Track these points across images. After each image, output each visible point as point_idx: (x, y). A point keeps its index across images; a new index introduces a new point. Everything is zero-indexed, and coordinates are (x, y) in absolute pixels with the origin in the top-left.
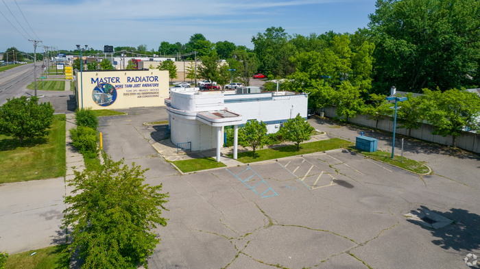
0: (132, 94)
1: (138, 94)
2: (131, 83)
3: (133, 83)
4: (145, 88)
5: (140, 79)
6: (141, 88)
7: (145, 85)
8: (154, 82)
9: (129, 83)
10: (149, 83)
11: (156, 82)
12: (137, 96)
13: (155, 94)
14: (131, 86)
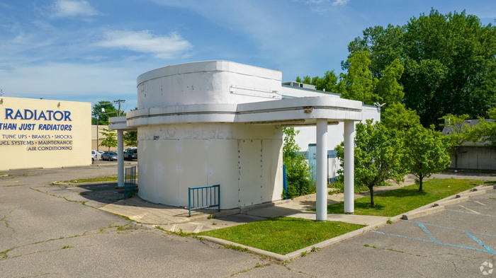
0: (14, 143)
1: (30, 143)
2: (13, 122)
3: (19, 122)
4: (44, 132)
5: (34, 115)
6: (36, 131)
7: (46, 127)
8: (63, 122)
9: (9, 121)
10: (53, 122)
11: (68, 123)
12: (26, 147)
13: (66, 145)
14: (13, 127)
